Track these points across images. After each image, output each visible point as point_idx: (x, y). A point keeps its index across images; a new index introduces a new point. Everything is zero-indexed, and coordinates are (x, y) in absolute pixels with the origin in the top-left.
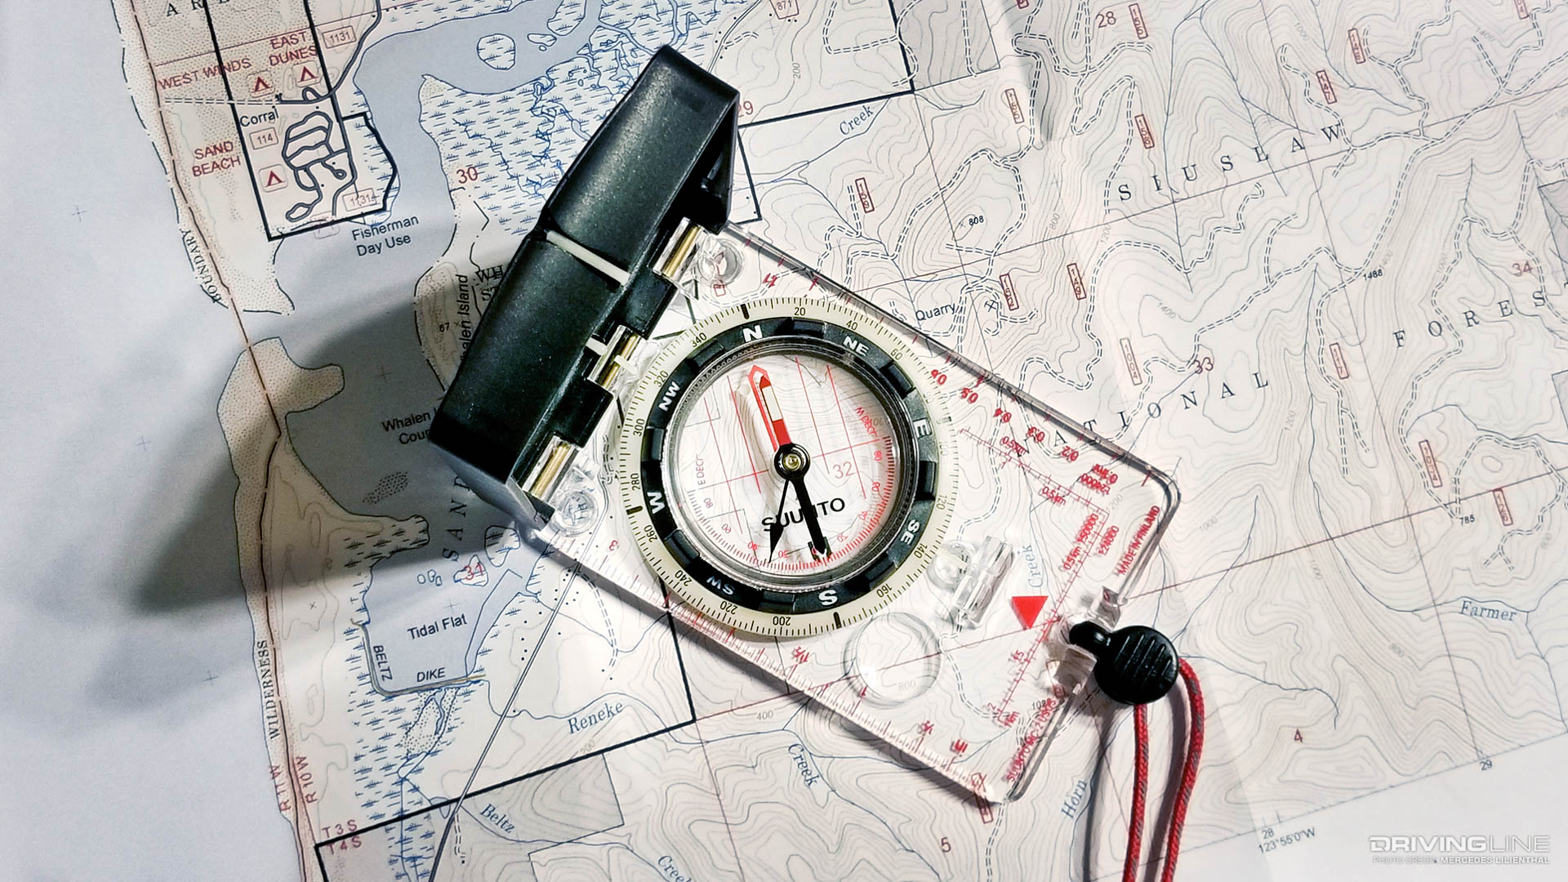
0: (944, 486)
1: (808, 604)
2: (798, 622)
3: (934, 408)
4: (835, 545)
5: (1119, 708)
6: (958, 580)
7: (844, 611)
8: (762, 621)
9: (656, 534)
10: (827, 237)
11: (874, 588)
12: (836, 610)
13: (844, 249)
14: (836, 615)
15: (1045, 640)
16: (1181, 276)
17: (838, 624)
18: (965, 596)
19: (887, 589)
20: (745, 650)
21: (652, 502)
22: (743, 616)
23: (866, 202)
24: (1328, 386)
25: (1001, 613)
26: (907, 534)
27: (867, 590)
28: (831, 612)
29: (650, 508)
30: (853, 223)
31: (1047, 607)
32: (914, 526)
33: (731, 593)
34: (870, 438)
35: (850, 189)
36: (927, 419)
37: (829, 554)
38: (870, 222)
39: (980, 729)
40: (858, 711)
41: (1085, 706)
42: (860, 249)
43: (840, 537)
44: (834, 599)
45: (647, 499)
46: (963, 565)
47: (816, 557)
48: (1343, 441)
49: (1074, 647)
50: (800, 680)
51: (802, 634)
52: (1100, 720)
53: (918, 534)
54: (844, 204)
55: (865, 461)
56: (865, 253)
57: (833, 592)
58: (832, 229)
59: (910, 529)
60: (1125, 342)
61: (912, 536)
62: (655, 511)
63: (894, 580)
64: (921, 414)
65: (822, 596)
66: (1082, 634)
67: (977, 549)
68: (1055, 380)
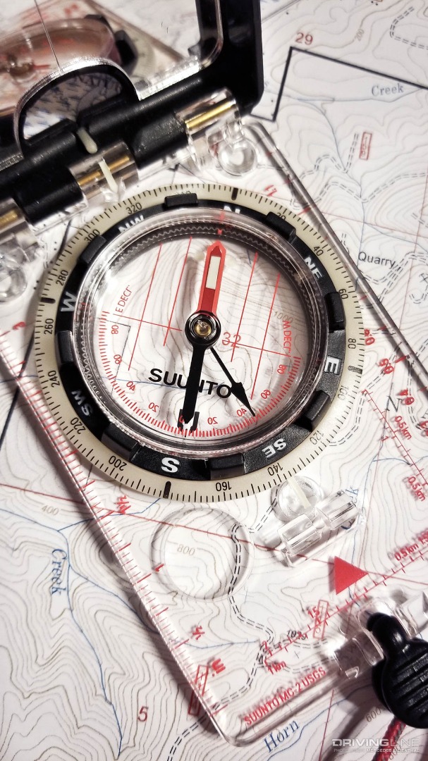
0: (326, 426)
1: (149, 460)
2: (132, 472)
3: (352, 356)
4: (203, 426)
5: (379, 707)
6: (296, 514)
7: (179, 486)
8: (101, 454)
9: (53, 329)
10: (319, 160)
11: (217, 478)
12: (173, 481)
13: (328, 175)
14: (168, 485)
15: (343, 613)
17: (166, 492)
18: (292, 533)
19: (227, 487)
20: (79, 473)
21: (66, 302)
22: (86, 440)
23: (365, 151)
25: (315, 568)
26: (270, 447)
27: (208, 479)
28: (166, 479)
29: (61, 305)
30: (345, 159)
31: (361, 583)
32: (280, 444)
33: (87, 414)
34: (283, 351)
35: (356, 136)
36: (342, 360)
37: (194, 428)
38: (359, 167)
39: (241, 660)
40: (144, 583)
41: (349, 691)
42: (341, 181)
43: (212, 420)
44: (175, 469)
45: (63, 296)
46: (306, 503)
47: (180, 425)
49: (369, 634)
50: (112, 527)
51: (129, 485)
52: (356, 709)
53: (281, 454)
54: (346, 144)
55: (268, 371)
56: (343, 186)
57: (176, 462)
58: (326, 156)
59: (276, 445)
61: (274, 452)
62: (63, 309)
63: (237, 483)
64: (340, 353)
65: (165, 461)
66: (383, 626)
67: (326, 497)
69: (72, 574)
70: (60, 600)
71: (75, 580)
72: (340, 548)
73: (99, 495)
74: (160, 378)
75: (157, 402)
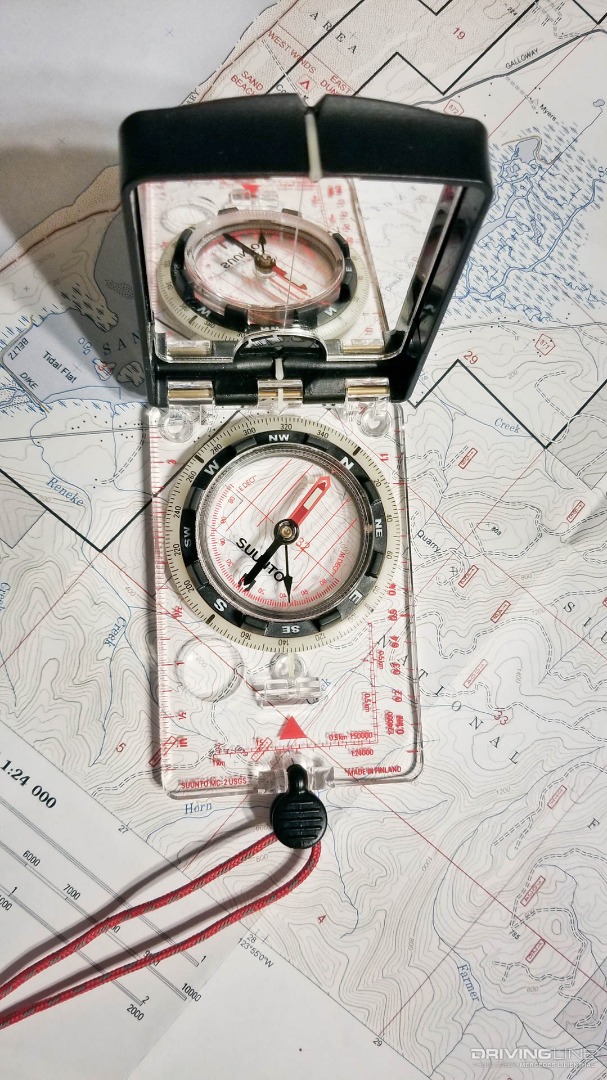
0: (331, 633)
1: (209, 594)
2: (195, 596)
3: (372, 597)
4: (254, 590)
5: (268, 825)
6: (281, 677)
7: (219, 620)
8: (182, 574)
9: (194, 479)
10: (430, 452)
11: (245, 629)
12: (216, 614)
13: (430, 466)
14: (213, 616)
15: (279, 752)
16: (544, 671)
17: (209, 621)
18: (274, 687)
19: (248, 637)
20: (160, 578)
21: (210, 466)
22: (178, 562)
23: (464, 462)
24: (538, 799)
25: (276, 716)
26: (288, 628)
27: (240, 626)
28: (214, 613)
29: (206, 467)
30: (448, 461)
31: (300, 741)
32: (295, 629)
33: (187, 545)
34: (331, 571)
35: (466, 448)
36: (364, 597)
37: (247, 590)
38: (455, 471)
39: (199, 747)
40: (166, 668)
41: (255, 804)
42: (436, 475)
43: (261, 591)
44: (222, 609)
45: (210, 462)
46: (292, 674)
47: (240, 583)
48: (512, 830)
49: (286, 773)
50: (163, 623)
51: (189, 603)
52: (253, 818)
53: (293, 635)
54: (456, 449)
55: (316, 578)
56: (435, 480)
57: (226, 606)
58: (437, 452)
59: (293, 628)
60: (484, 663)
61: (289, 631)
62: (206, 470)
63: (256, 638)
64: (365, 592)
65: (219, 601)
66: (296, 773)
67: (307, 676)
68: (436, 636)
69: (123, 637)
70: (108, 651)
71: (123, 643)
72: (299, 713)
73: (166, 598)
74: (243, 546)
75: (233, 561)
